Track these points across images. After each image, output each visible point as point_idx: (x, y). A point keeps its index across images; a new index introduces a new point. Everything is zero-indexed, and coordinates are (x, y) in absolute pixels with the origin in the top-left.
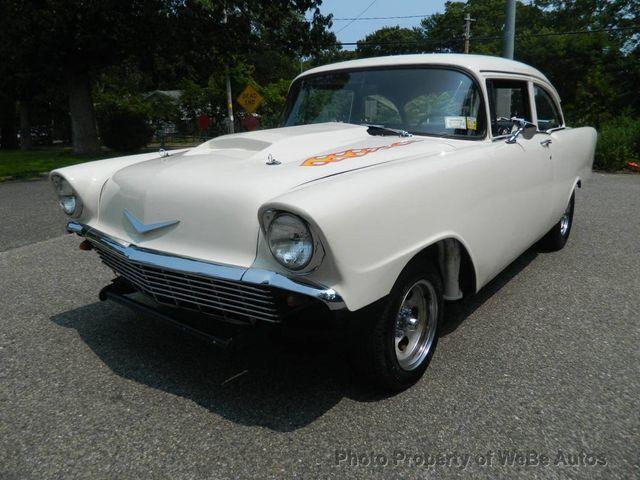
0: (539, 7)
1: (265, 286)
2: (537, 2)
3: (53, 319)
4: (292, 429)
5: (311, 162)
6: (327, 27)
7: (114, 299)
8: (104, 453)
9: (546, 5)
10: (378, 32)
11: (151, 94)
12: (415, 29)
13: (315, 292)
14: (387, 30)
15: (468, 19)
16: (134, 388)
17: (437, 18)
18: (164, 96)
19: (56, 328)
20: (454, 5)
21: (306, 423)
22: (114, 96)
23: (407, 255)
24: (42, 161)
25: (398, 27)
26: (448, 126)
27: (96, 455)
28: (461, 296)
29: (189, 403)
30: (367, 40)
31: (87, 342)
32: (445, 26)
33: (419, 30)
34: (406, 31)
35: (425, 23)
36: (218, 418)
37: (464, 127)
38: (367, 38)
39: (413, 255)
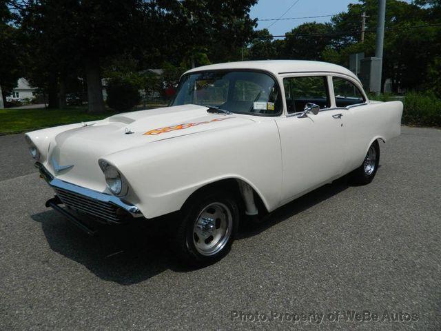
0: (418, 6)
1: (110, 203)
2: (417, 2)
3: (32, 217)
4: (129, 284)
5: (150, 133)
6: (254, 27)
7: (53, 207)
8: (26, 289)
9: (424, 4)
10: (300, 27)
11: (145, 71)
12: (326, 24)
13: (128, 208)
14: (307, 25)
15: (364, 16)
16: (58, 256)
17: (343, 16)
18: (152, 73)
19: (32, 222)
20: (354, 6)
21: (139, 281)
22: (121, 73)
23: (192, 188)
24: (68, 117)
25: (315, 23)
26: (255, 108)
27: (22, 290)
28: (257, 213)
29: (82, 267)
30: (293, 32)
31: (44, 231)
32: (348, 21)
33: (330, 24)
34: (320, 25)
35: (334, 19)
36: (93, 275)
37: (265, 108)
38: (292, 30)
39: (197, 188)
